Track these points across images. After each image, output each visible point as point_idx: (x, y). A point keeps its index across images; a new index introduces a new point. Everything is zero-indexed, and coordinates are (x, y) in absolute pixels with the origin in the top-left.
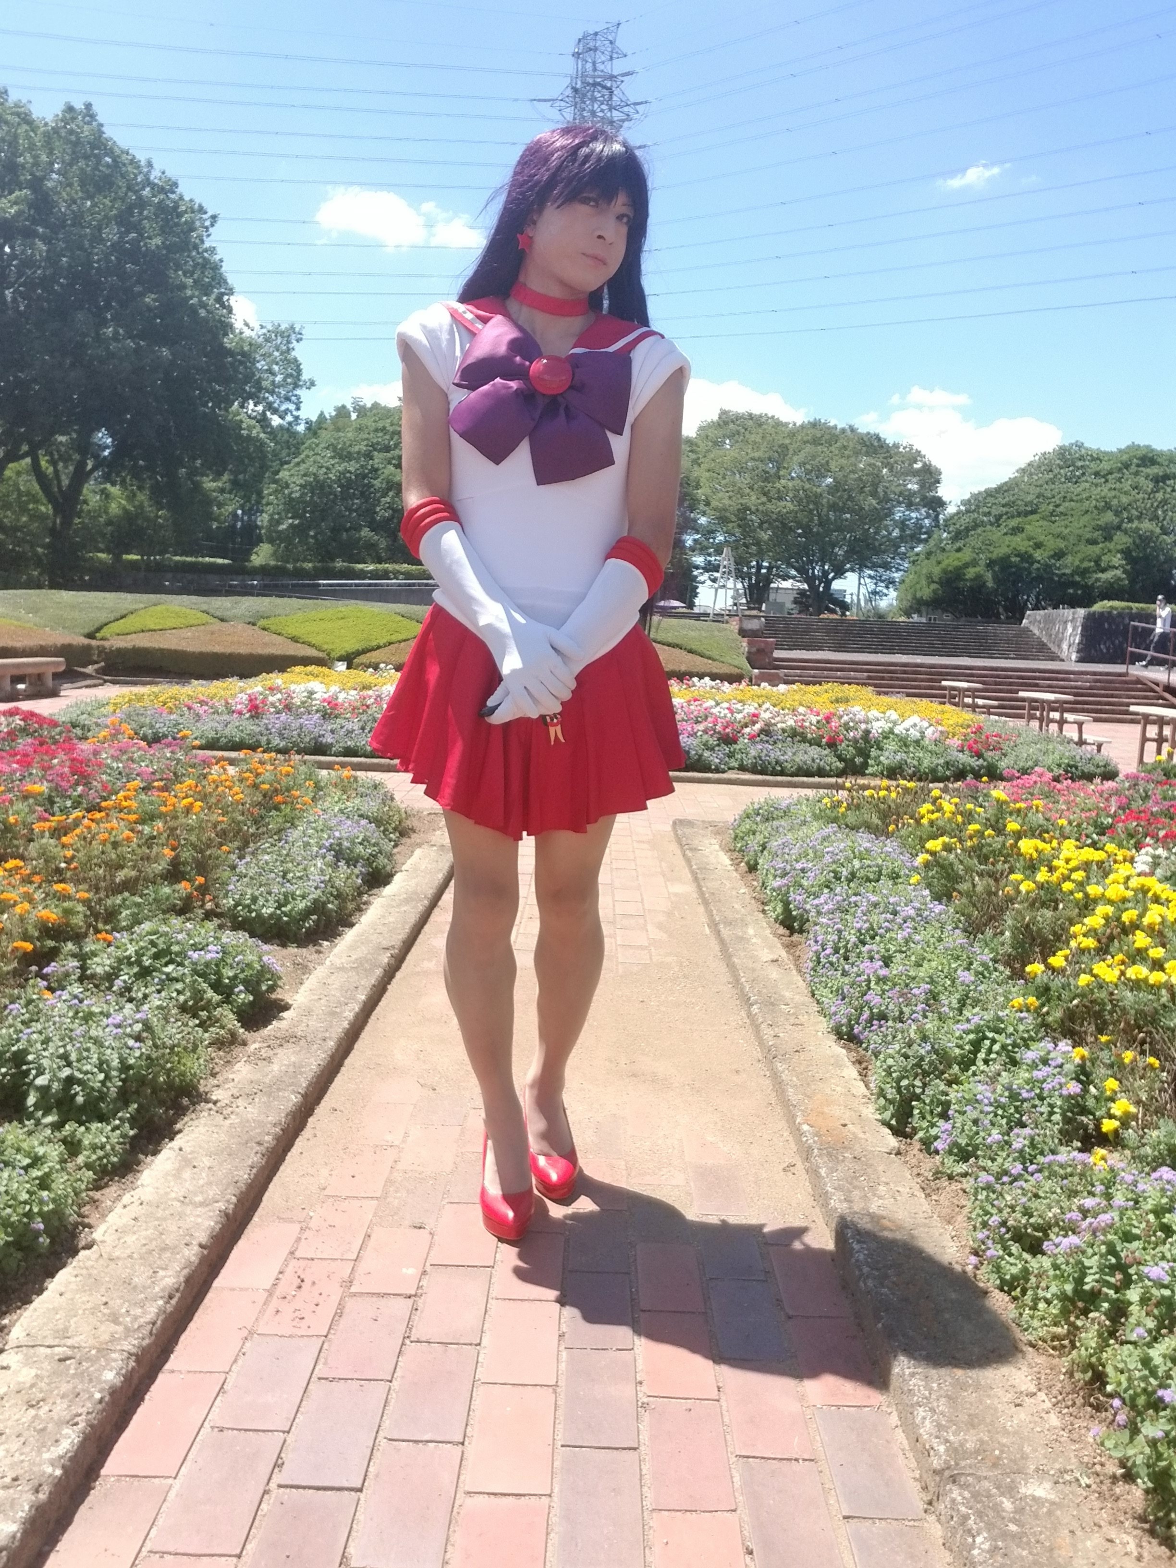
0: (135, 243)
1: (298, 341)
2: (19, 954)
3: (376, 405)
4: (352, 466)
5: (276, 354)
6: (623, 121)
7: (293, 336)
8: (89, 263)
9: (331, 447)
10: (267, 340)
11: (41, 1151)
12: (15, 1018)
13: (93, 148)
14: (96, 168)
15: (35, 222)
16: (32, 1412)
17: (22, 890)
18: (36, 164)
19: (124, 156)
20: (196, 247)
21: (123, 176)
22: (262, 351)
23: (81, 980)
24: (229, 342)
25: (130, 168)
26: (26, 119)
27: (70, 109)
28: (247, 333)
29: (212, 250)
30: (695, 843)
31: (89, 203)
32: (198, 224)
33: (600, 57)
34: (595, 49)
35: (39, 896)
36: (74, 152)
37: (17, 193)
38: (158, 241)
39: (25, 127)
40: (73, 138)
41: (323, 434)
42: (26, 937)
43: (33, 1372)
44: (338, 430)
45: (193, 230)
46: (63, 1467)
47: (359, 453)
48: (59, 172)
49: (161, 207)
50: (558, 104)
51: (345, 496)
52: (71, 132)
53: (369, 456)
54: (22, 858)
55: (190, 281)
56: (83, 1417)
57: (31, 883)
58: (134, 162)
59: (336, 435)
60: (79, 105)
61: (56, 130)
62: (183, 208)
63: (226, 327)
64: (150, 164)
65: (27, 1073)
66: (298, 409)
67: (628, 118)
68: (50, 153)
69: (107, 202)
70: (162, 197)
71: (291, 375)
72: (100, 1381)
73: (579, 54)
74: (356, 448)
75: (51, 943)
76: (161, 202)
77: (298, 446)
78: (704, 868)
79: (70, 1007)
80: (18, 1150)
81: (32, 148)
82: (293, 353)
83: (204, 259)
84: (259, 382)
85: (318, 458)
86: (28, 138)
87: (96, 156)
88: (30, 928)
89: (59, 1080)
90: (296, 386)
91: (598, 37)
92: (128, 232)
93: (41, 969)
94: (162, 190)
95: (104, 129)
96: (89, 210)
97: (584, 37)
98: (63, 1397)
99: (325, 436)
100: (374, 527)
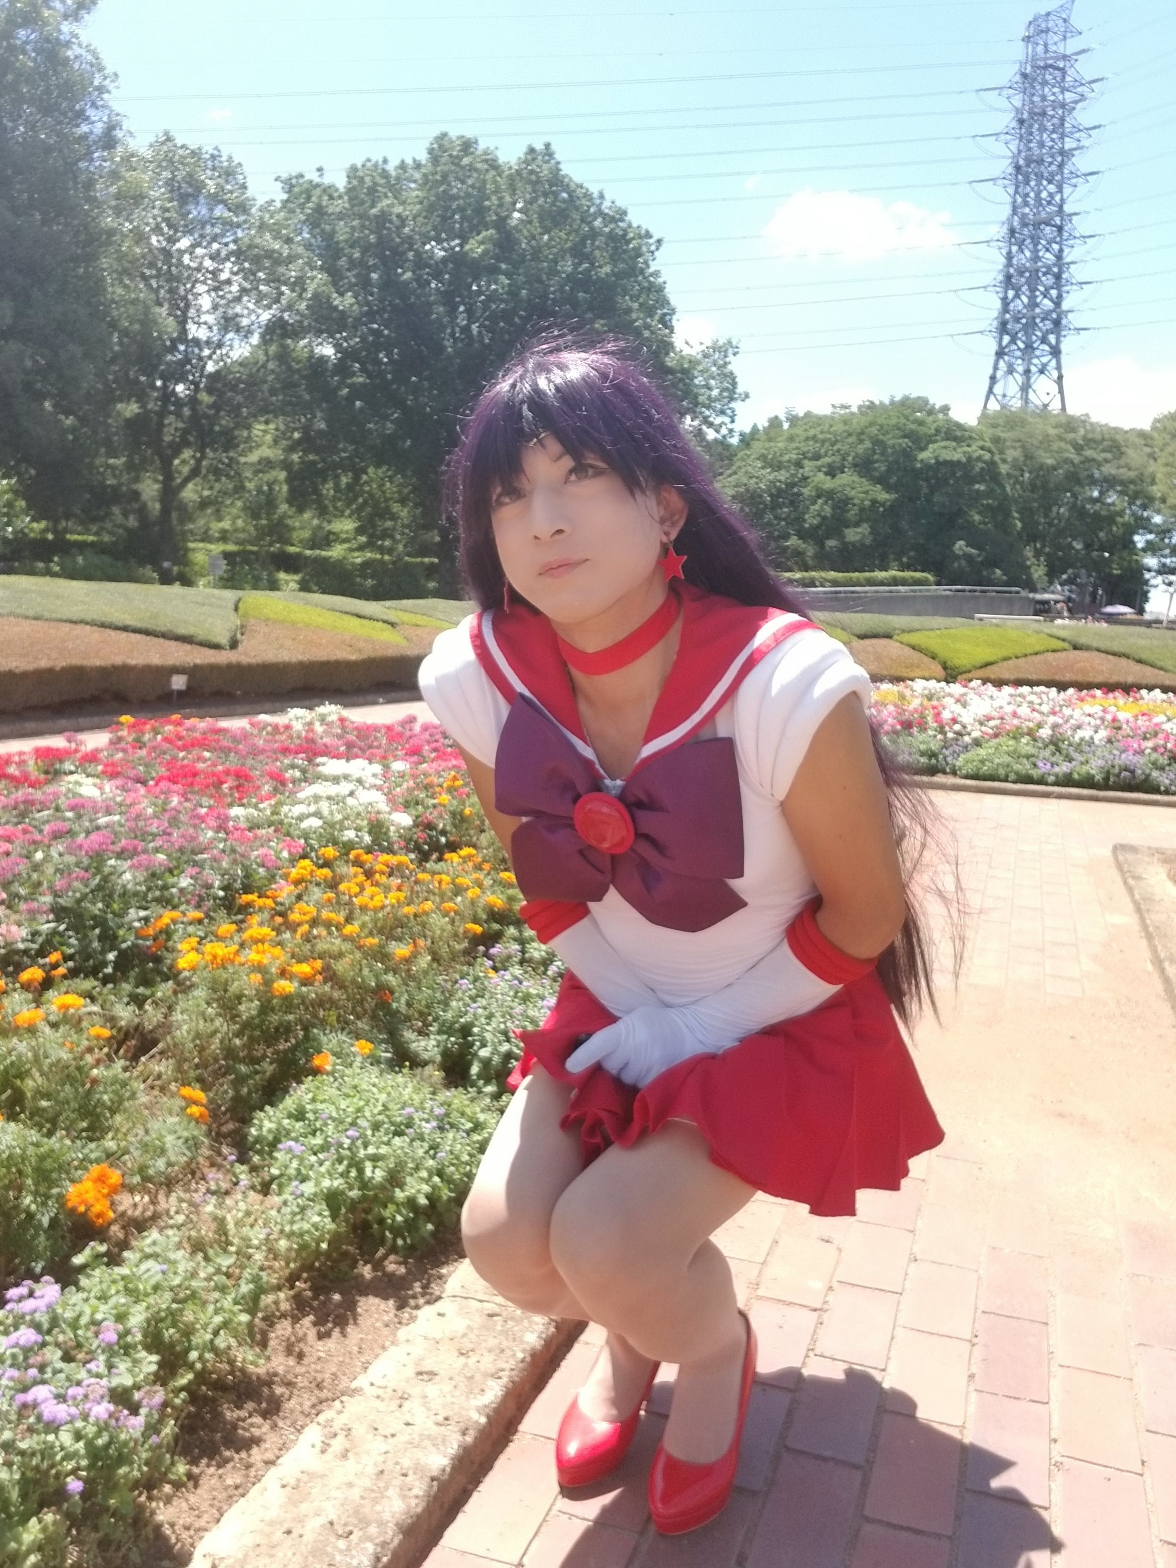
0: (588, 271)
1: (735, 354)
2: (470, 935)
3: (808, 414)
4: (783, 475)
5: (714, 369)
6: (1076, 102)
7: (730, 351)
8: (545, 296)
9: (763, 457)
10: (706, 356)
11: (482, 1117)
12: (464, 992)
13: (551, 186)
14: (553, 204)
15: (499, 260)
16: (462, 1359)
17: (475, 876)
18: (501, 205)
19: (579, 190)
20: (642, 271)
21: (577, 209)
22: (700, 368)
23: (522, 963)
24: (671, 361)
25: (584, 201)
26: (493, 164)
27: (532, 150)
28: (687, 351)
29: (657, 274)
30: (1139, 870)
31: (546, 237)
32: (644, 249)
33: (1052, 38)
34: (1047, 31)
35: (488, 882)
36: (534, 191)
37: (484, 234)
38: (607, 269)
39: (493, 173)
40: (533, 178)
41: (756, 445)
42: (476, 920)
43: (466, 1322)
44: (770, 440)
45: (640, 255)
46: (488, 1417)
47: (789, 461)
48: (520, 211)
49: (612, 237)
50: (1005, 92)
51: (774, 506)
52: (532, 172)
53: (799, 465)
54: (474, 846)
55: (636, 305)
56: (507, 1373)
57: (481, 869)
58: (588, 196)
59: (767, 445)
60: (539, 146)
61: (518, 172)
62: (631, 235)
63: (667, 346)
64: (602, 196)
65: (472, 1045)
66: (733, 421)
67: (1083, 98)
68: (513, 193)
69: (562, 235)
70: (612, 226)
71: (727, 389)
72: (522, 1342)
73: (1029, 37)
74: (786, 457)
75: (496, 926)
76: (612, 230)
77: (731, 458)
78: (1149, 899)
79: (511, 987)
80: (463, 1114)
81: (497, 191)
82: (730, 367)
83: (650, 282)
84: (696, 396)
85: (750, 469)
86: (495, 182)
87: (553, 193)
88: (479, 911)
89: (499, 1053)
90: (731, 399)
91: (1051, 17)
92: (580, 264)
93: (487, 949)
94: (613, 220)
95: (561, 166)
96: (546, 244)
97: (1035, 19)
98: (490, 1351)
99: (757, 447)
100: (802, 535)
